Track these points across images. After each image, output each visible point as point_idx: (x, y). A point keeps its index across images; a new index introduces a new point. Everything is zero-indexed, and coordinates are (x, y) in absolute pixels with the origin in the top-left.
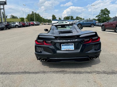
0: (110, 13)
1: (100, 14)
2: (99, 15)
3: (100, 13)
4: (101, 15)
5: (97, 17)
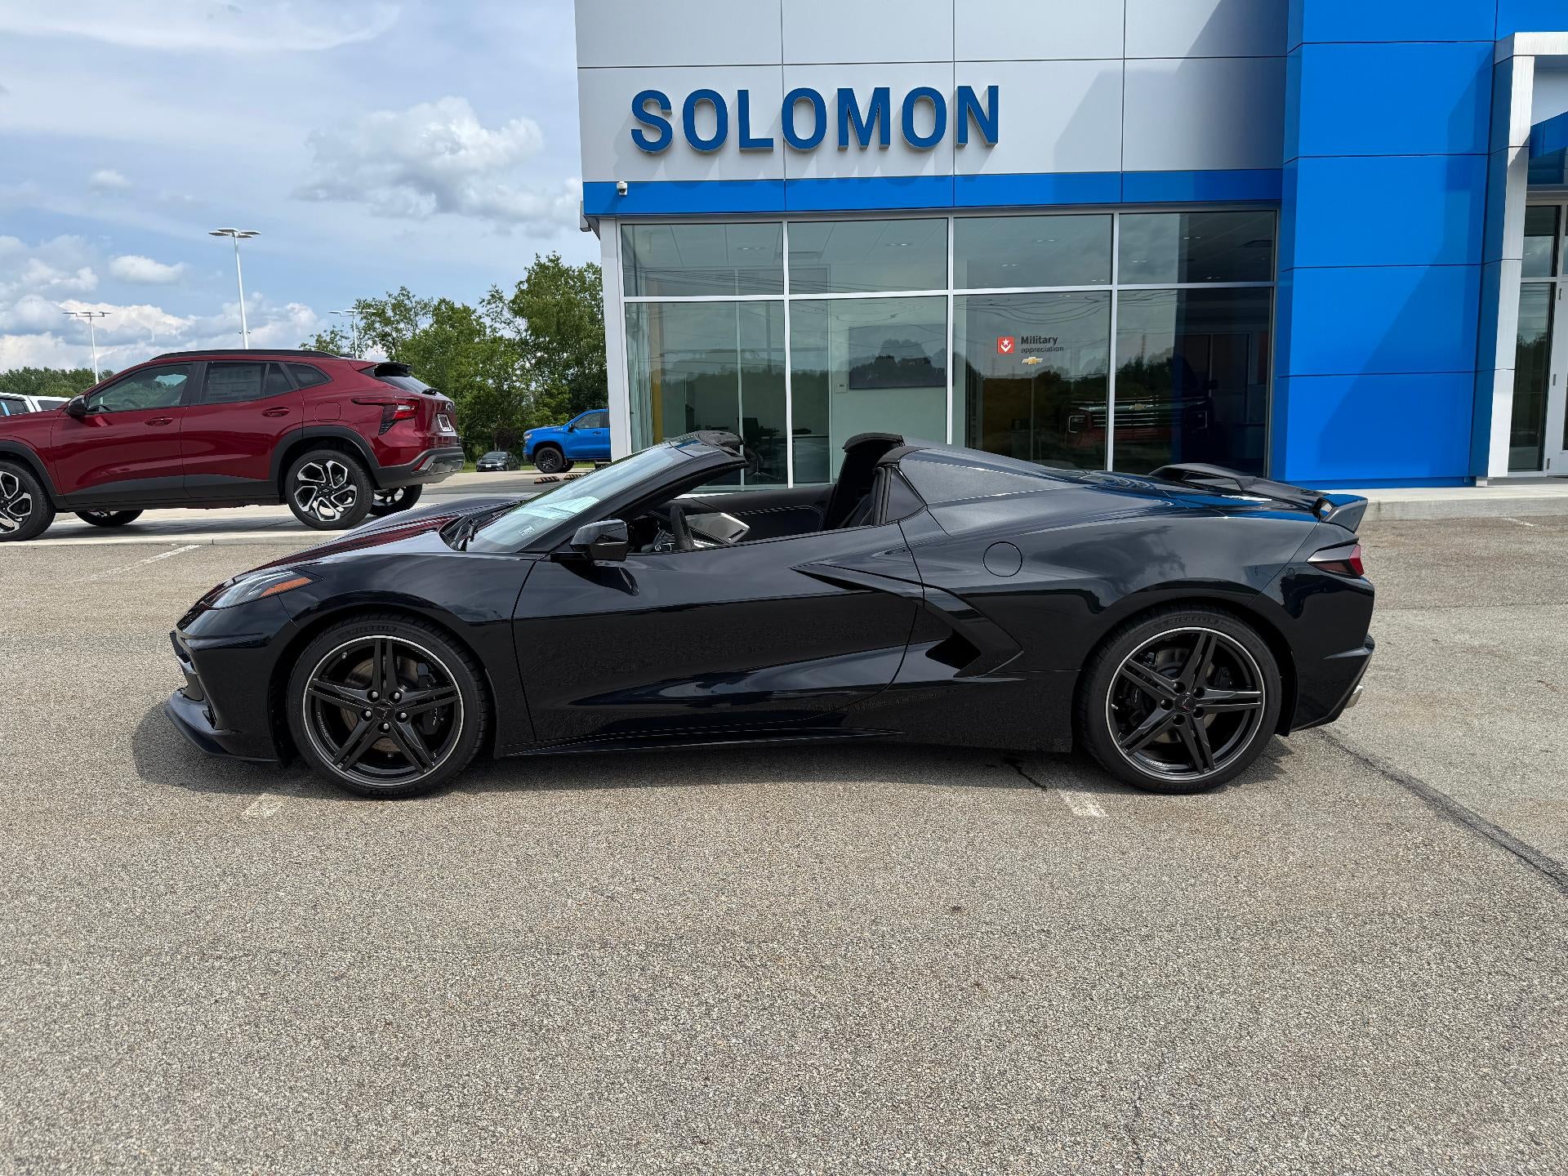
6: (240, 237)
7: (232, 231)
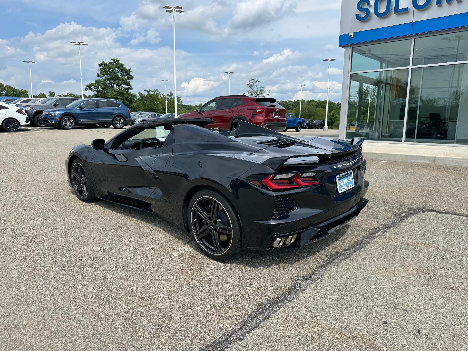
0: (132, 78)
1: (99, 78)
2: (98, 82)
3: (98, 76)
4: (105, 80)
5: (89, 87)
6: (331, 61)
7: (329, 59)
